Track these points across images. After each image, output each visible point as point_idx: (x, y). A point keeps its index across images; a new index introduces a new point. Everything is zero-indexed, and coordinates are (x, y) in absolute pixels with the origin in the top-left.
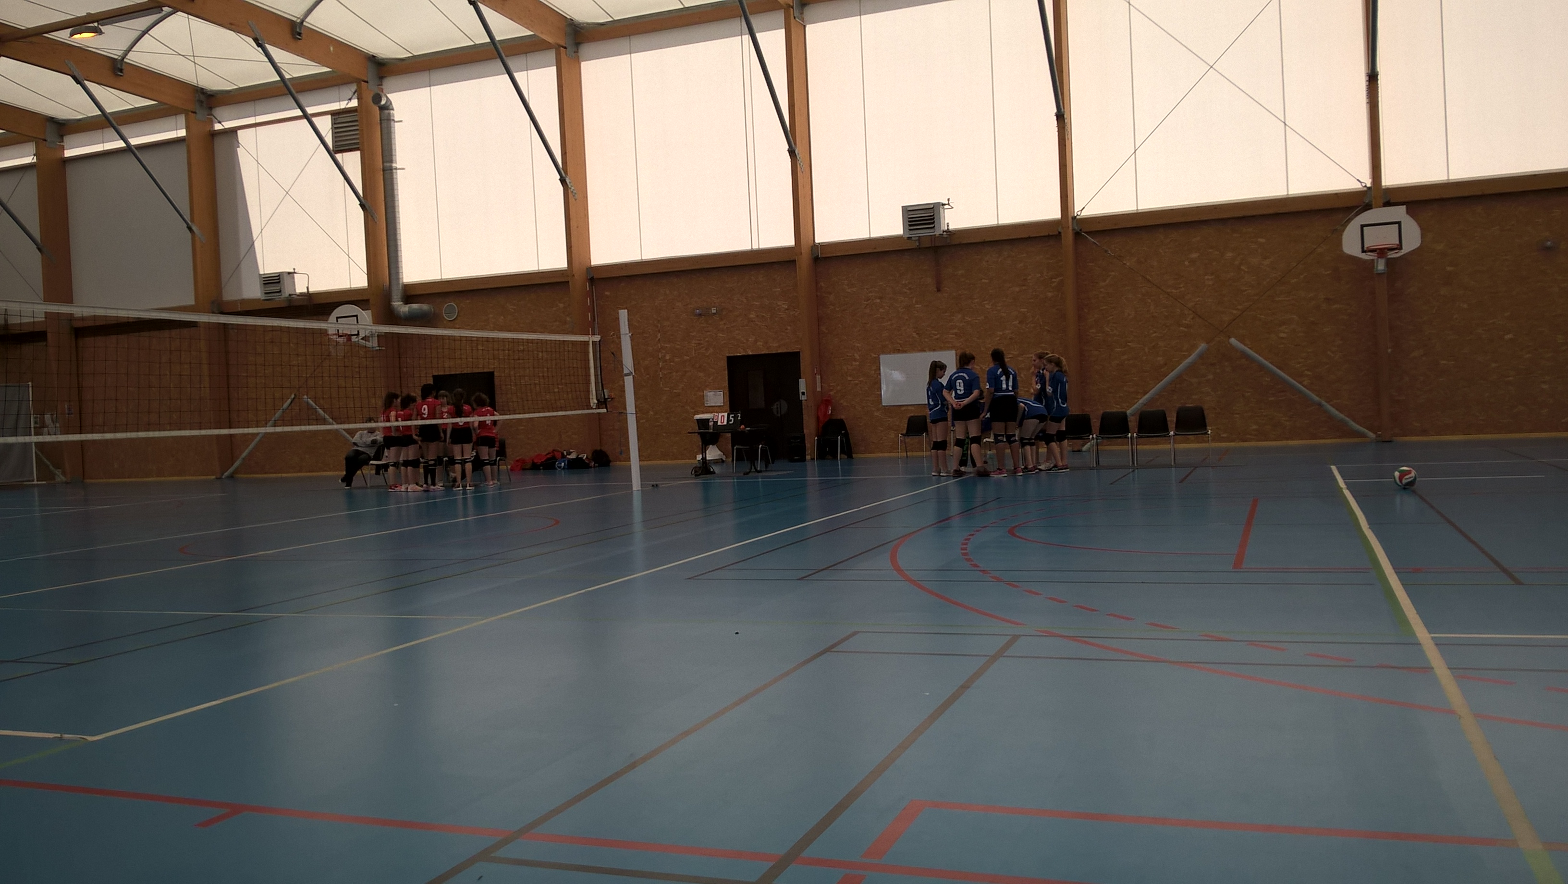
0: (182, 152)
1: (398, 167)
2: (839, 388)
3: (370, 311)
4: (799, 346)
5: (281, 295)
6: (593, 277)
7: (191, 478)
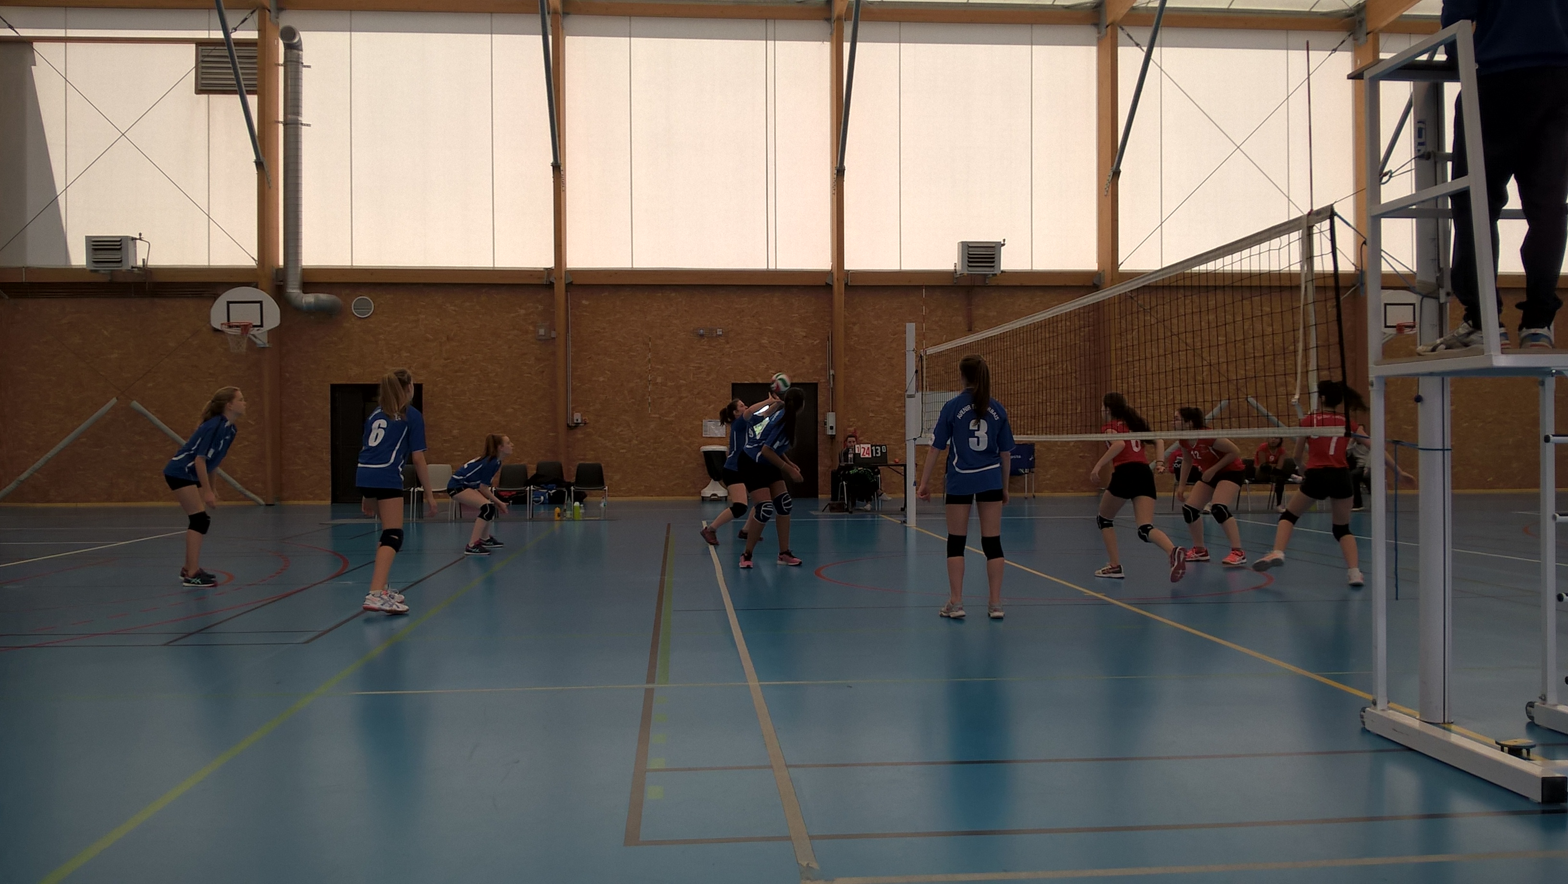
1: (303, 122)
4: (817, 378)
5: (122, 266)
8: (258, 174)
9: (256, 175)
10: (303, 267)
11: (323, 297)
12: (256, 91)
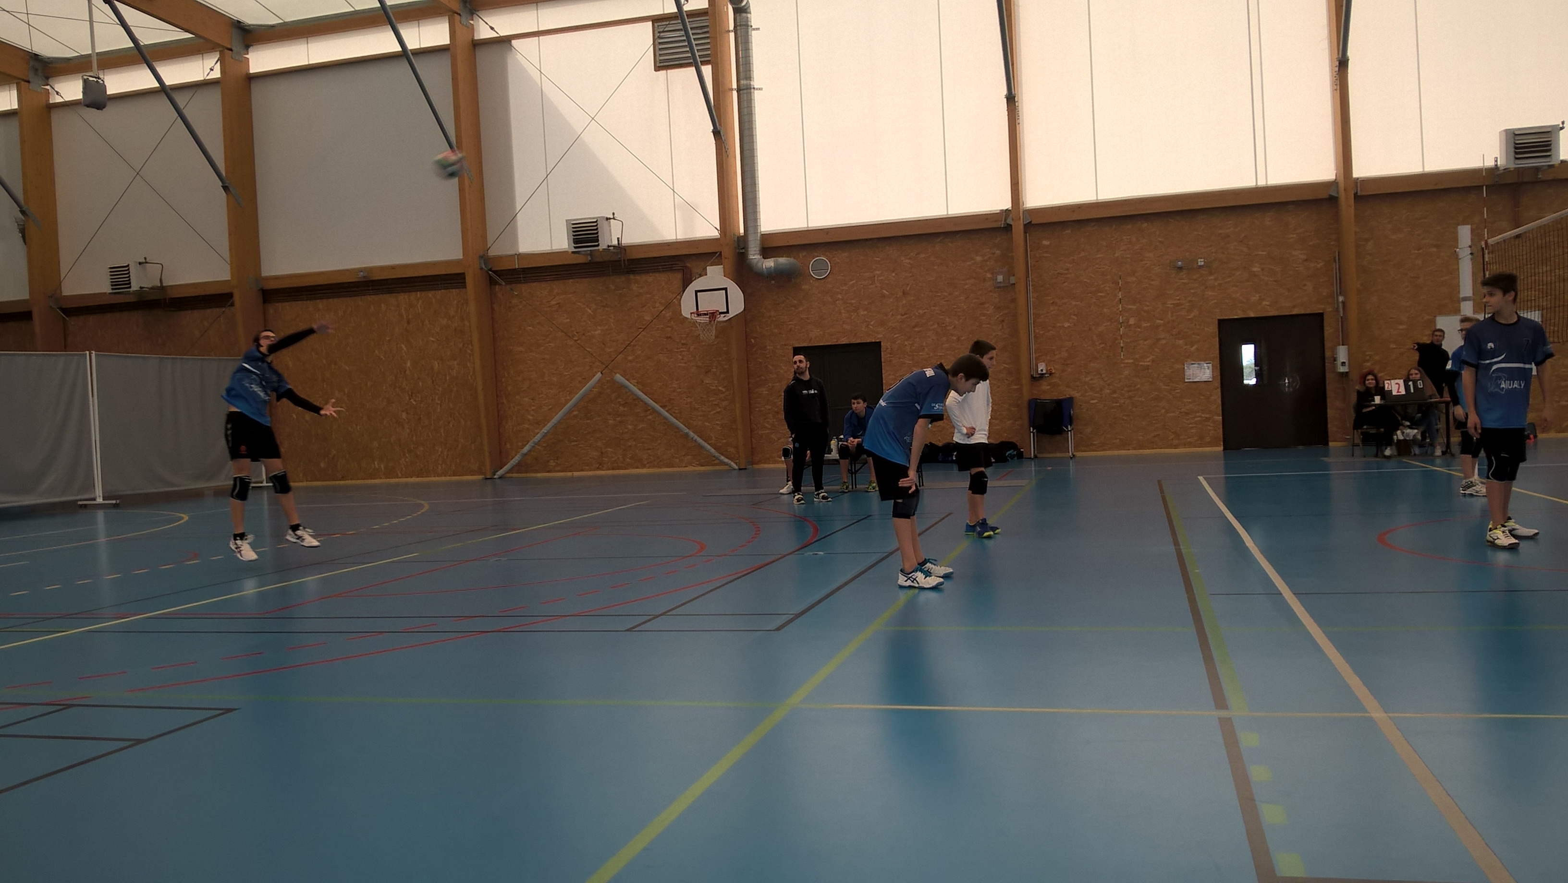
0: (444, 62)
1: (755, 87)
2: (1377, 358)
3: (722, 266)
4: (1323, 306)
5: (598, 245)
6: (1031, 222)
7: (437, 479)
8: (716, 144)
9: (715, 145)
10: (762, 233)
11: (782, 260)
12: (710, 61)
